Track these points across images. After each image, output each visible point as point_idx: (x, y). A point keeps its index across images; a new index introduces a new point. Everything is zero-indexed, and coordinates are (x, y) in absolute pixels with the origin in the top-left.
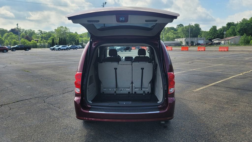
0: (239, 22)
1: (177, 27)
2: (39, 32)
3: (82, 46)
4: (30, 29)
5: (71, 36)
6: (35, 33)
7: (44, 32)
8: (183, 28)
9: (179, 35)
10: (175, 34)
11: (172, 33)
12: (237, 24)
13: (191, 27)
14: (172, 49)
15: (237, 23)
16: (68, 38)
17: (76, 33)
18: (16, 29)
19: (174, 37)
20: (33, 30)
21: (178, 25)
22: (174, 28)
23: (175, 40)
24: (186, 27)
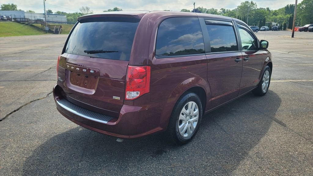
2: (221, 11)
3: (269, 27)
4: (213, 8)
5: (258, 14)
6: (217, 12)
7: (227, 10)
16: (254, 16)
17: (268, 9)
18: (198, 9)
20: (215, 9)
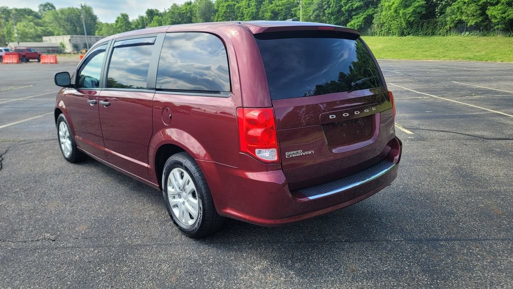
0: (166, 9)
1: (40, 11)
8: (57, 14)
9: (50, 29)
10: (37, 24)
11: (31, 23)
12: (165, 13)
13: (75, 11)
14: (56, 60)
15: (164, 11)
19: (39, 33)
21: (41, 5)
22: (31, 10)
23: (44, 38)
24: (62, 12)
